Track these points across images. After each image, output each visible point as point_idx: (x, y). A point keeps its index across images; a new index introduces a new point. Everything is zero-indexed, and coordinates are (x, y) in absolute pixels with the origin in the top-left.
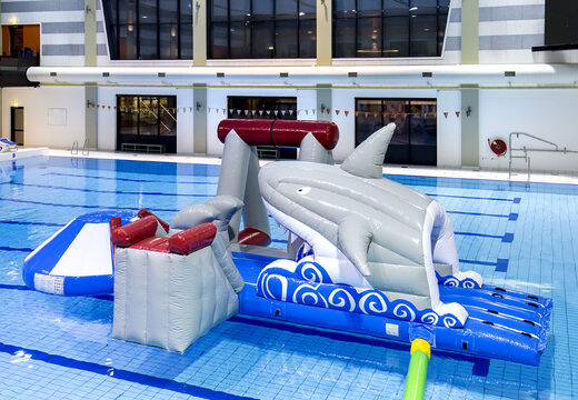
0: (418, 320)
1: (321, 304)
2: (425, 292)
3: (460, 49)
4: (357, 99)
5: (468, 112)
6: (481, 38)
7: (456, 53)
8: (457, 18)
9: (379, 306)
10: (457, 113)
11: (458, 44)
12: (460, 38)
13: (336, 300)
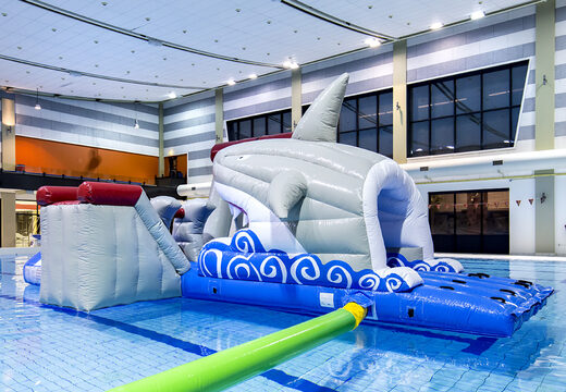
0: (355, 285)
1: (254, 278)
2: (363, 249)
3: (534, 137)
4: (430, 194)
5: (543, 198)
6: (557, 124)
7: (530, 142)
8: (530, 107)
9: (311, 272)
10: (531, 201)
11: (532, 132)
12: (534, 127)
13: (268, 270)
